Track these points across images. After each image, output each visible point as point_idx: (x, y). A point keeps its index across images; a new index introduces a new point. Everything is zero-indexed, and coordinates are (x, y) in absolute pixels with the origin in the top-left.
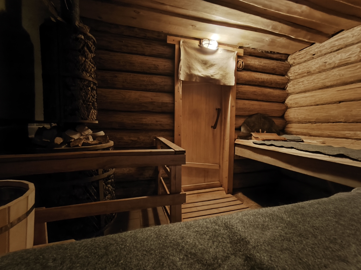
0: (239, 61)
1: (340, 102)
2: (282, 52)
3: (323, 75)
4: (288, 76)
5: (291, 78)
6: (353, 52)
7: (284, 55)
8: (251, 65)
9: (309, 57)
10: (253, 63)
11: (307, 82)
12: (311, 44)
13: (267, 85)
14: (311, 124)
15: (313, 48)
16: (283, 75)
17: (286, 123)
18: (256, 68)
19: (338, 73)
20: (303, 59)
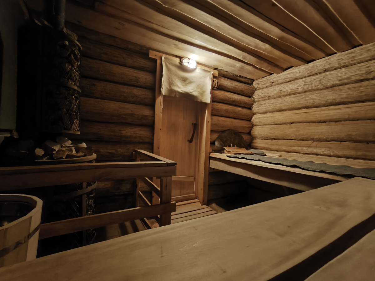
0: (215, 81)
1: (291, 123)
2: (248, 77)
3: (280, 100)
4: (253, 98)
5: (256, 100)
6: (300, 85)
7: (250, 80)
8: (225, 85)
9: (269, 84)
10: (226, 84)
11: (268, 105)
12: (270, 74)
13: (237, 104)
14: (271, 140)
15: (272, 78)
16: (250, 97)
17: (252, 138)
18: (229, 89)
19: (289, 100)
20: (264, 85)
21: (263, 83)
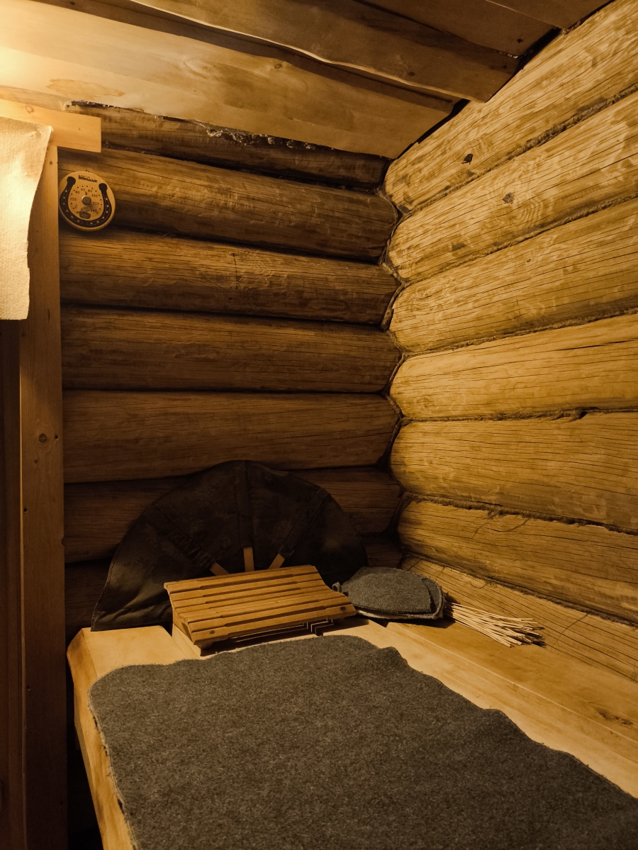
0: (79, 182)
1: (583, 412)
2: (340, 145)
4: (389, 261)
5: (403, 274)
7: (360, 163)
8: (166, 203)
9: (453, 171)
11: (453, 297)
12: (451, 108)
13: (275, 308)
15: (460, 128)
16: (374, 261)
17: (401, 495)
18: (205, 222)
19: (555, 257)
21: (425, 172)
